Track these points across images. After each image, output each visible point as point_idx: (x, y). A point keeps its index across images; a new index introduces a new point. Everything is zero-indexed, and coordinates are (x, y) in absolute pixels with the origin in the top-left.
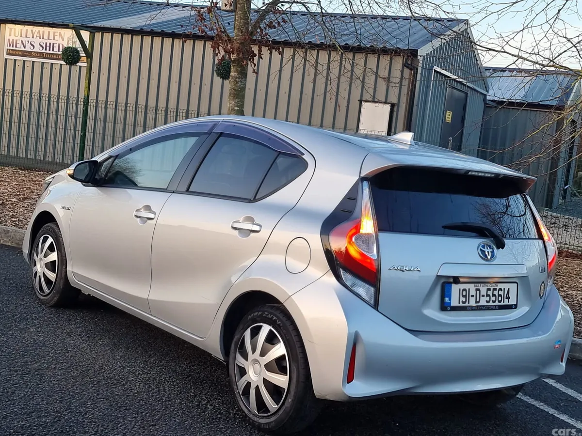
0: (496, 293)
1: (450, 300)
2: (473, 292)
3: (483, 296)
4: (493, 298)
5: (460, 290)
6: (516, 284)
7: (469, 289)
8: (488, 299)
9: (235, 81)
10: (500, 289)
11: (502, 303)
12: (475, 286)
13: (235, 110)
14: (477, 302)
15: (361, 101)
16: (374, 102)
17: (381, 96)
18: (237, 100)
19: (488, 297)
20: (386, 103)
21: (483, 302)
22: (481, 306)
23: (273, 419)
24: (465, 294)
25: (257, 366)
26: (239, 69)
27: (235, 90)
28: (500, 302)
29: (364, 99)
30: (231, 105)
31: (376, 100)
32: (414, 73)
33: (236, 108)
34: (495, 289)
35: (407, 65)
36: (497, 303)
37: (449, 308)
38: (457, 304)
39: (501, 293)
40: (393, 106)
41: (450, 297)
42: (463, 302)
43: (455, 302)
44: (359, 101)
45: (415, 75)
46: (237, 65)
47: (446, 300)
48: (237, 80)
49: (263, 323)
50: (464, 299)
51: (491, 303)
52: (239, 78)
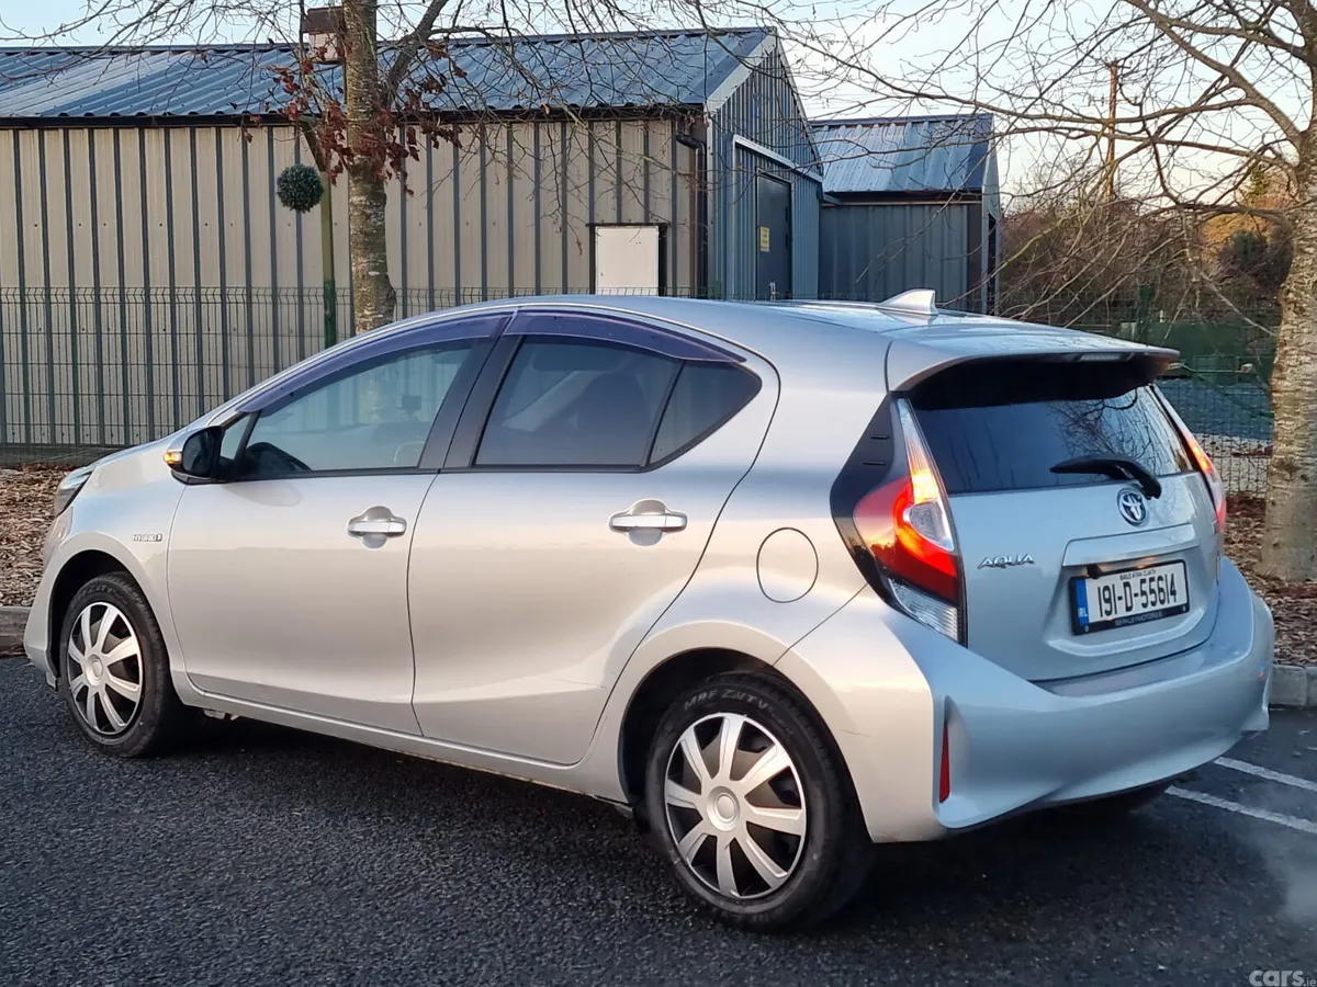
0: (1154, 585)
1: (1087, 612)
2: (1119, 591)
3: (1136, 595)
4: (1152, 598)
5: (1099, 589)
6: (1181, 564)
7: (1113, 586)
8: (1144, 599)
9: (363, 213)
10: (1160, 578)
11: (1166, 606)
12: (1122, 578)
13: (369, 277)
14: (1129, 609)
15: (592, 226)
16: (620, 224)
17: (634, 211)
18: (371, 255)
19: (1144, 597)
20: (647, 224)
21: (1138, 610)
22: (1135, 616)
23: (779, 900)
24: (1107, 596)
25: (726, 801)
26: (369, 186)
27: (366, 234)
28: (1162, 602)
29: (597, 221)
30: (360, 267)
31: (624, 221)
32: (700, 154)
33: (372, 273)
34: (1152, 580)
35: (682, 138)
36: (1159, 606)
37: (1087, 629)
38: (1099, 619)
39: (1162, 584)
40: (663, 229)
41: (1085, 605)
42: (1108, 613)
43: (1094, 614)
44: (587, 225)
45: (703, 157)
46: (364, 180)
47: (1081, 612)
48: (368, 211)
49: (723, 711)
50: (1106, 607)
51: (1150, 608)
52: (371, 207)
